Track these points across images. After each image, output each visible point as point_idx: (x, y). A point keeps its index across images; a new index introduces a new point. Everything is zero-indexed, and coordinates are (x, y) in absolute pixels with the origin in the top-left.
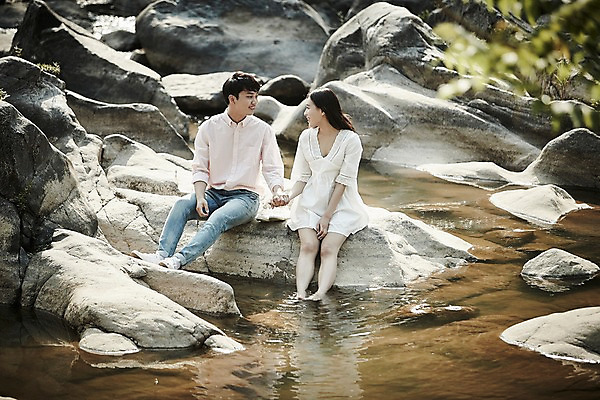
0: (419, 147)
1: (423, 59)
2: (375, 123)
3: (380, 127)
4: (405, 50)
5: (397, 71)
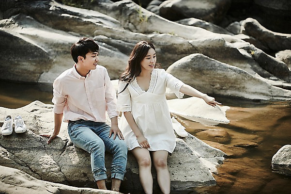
1: (50, 9)
2: (36, 56)
3: (41, 59)
4: (35, 4)
5: (32, 18)
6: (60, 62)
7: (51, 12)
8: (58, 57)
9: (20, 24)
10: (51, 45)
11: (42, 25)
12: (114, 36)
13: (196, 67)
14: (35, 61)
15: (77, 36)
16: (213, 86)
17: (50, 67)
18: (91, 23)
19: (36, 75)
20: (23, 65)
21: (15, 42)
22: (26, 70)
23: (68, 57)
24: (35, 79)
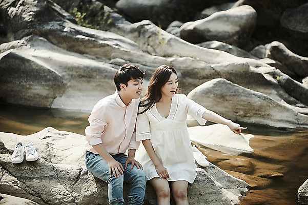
0: (83, 96)
1: (65, 30)
2: (49, 80)
3: (54, 83)
4: (48, 24)
5: (46, 40)
6: (75, 86)
7: (65, 34)
8: (72, 81)
9: (32, 46)
10: (65, 68)
11: (55, 47)
12: (132, 59)
13: (219, 92)
14: (48, 86)
15: (92, 59)
16: (237, 113)
17: (64, 91)
18: (108, 45)
19: (49, 100)
20: (35, 89)
21: (27, 64)
22: (38, 94)
23: (83, 81)
24: (48, 104)
